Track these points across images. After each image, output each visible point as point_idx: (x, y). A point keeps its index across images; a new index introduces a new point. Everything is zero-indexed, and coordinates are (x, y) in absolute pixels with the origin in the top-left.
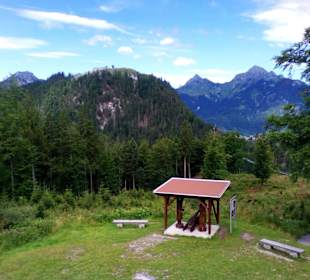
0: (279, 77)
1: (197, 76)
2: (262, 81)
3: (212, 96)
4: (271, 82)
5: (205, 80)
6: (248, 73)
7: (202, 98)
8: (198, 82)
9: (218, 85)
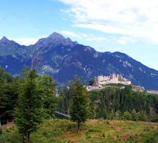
0: (74, 43)
1: (4, 37)
2: (61, 45)
3: (18, 56)
4: (68, 47)
5: (12, 42)
6: (49, 38)
7: (10, 57)
8: (6, 43)
9: (24, 47)
